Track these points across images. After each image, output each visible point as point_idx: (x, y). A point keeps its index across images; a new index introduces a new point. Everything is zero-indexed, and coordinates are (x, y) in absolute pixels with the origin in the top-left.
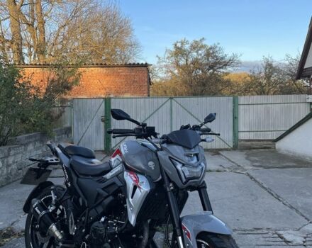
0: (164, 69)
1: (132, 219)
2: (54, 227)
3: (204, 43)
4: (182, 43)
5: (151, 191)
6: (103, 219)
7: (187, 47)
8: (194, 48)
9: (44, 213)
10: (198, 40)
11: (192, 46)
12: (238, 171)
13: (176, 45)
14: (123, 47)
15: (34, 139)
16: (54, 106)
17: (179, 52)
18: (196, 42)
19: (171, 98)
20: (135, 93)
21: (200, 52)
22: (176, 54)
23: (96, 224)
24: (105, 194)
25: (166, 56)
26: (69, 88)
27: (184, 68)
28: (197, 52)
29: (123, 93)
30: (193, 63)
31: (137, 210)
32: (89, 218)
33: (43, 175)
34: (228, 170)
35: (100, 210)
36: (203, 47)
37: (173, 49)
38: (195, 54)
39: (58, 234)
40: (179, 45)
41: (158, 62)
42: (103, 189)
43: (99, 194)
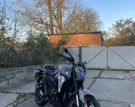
0: (112, 33)
1: (59, 90)
2: (41, 92)
3: (132, 20)
4: (121, 21)
5: (65, 81)
6: (53, 90)
7: (123, 22)
8: (127, 23)
9: (38, 87)
10: (129, 19)
11: (125, 22)
12: (132, 80)
13: (117, 22)
14: (95, 24)
15: (51, 63)
16: (60, 50)
17: (119, 25)
18: (128, 20)
19: (107, 47)
20: (95, 44)
21: (130, 24)
22: (117, 26)
23: (51, 91)
24: (54, 82)
25: (113, 27)
26: (66, 43)
27: (122, 33)
28: (128, 25)
29: (90, 44)
30: (126, 30)
31: (61, 87)
32: (50, 89)
33: (41, 75)
34: (127, 79)
35: (53, 87)
36: (131, 22)
37: (116, 24)
38: (127, 26)
39: (42, 94)
40: (119, 22)
41: (109, 30)
42: (54, 80)
43: (53, 82)
